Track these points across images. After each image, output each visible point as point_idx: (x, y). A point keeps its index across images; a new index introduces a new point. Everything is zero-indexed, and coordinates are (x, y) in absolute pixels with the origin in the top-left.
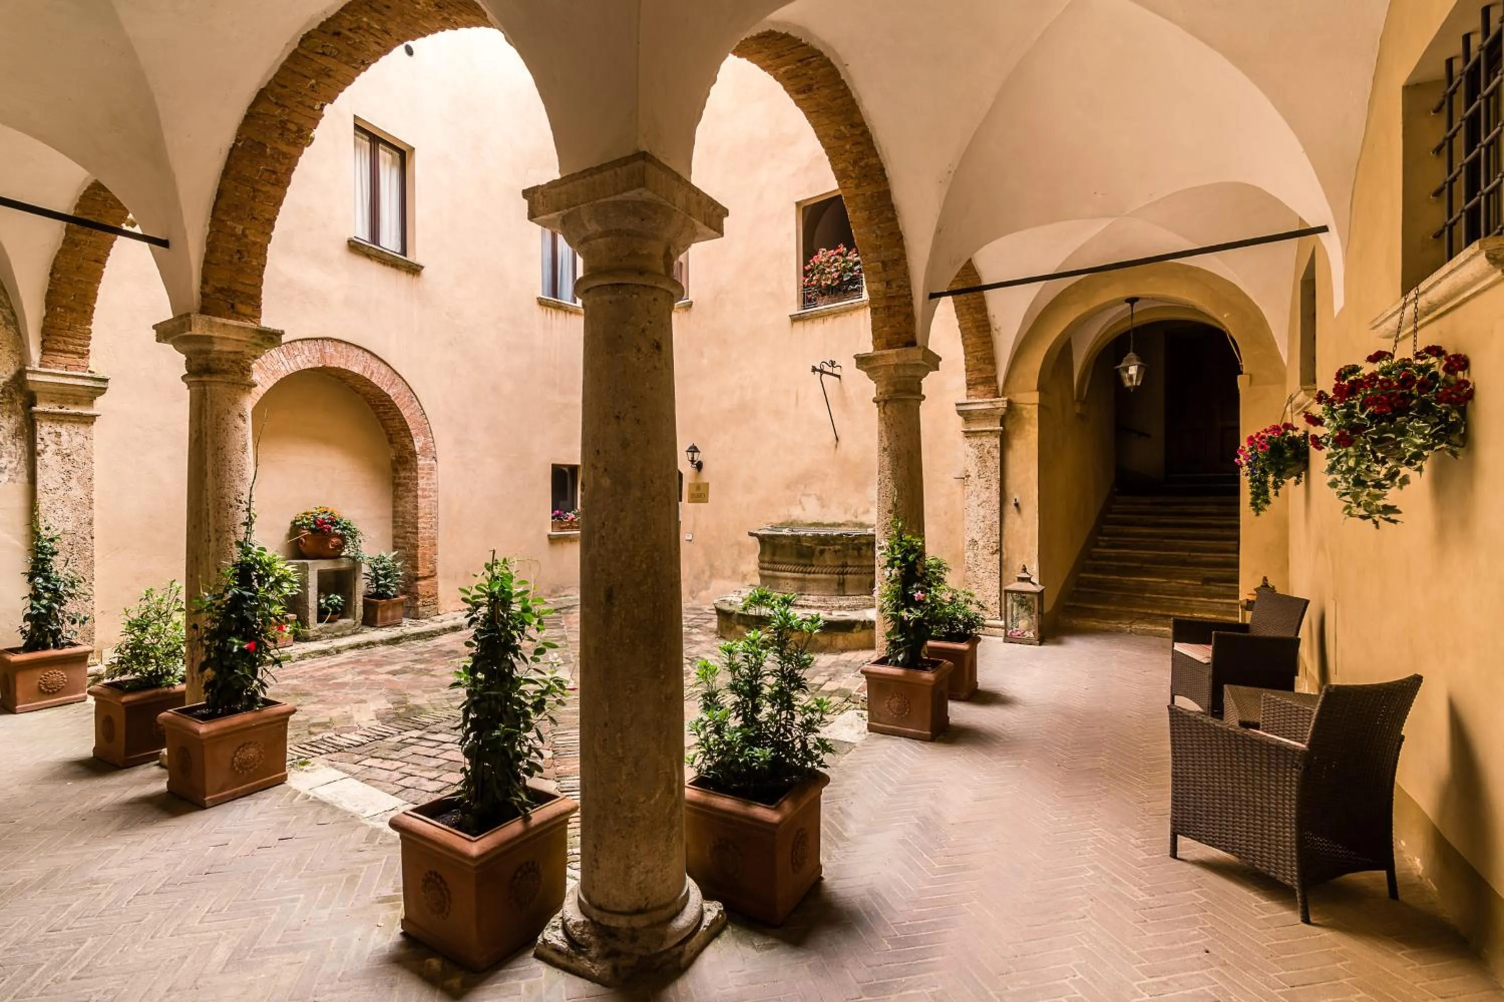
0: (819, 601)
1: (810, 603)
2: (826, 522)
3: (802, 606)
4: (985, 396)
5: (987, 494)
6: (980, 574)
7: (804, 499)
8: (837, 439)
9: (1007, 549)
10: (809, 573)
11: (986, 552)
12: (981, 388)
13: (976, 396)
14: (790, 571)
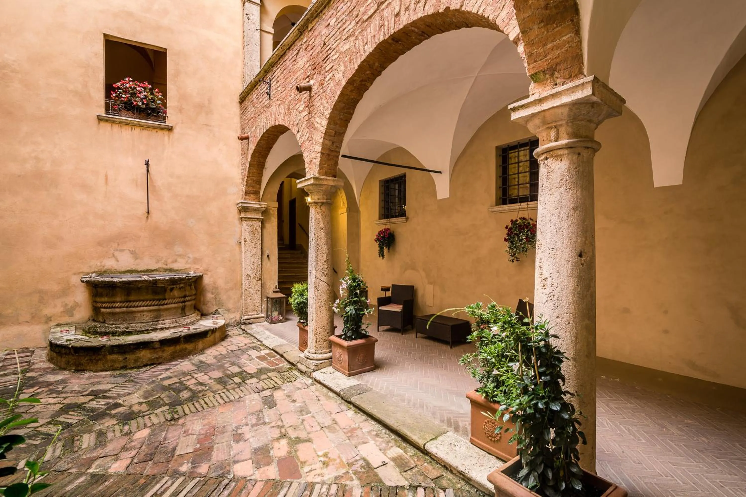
0: (173, 323)
1: (168, 325)
2: (139, 270)
3: (162, 329)
4: (254, 200)
5: (255, 251)
6: (252, 292)
7: (116, 254)
8: (148, 212)
9: (264, 278)
10: (163, 305)
11: (254, 280)
12: (252, 196)
13: (249, 199)
14: (147, 306)
